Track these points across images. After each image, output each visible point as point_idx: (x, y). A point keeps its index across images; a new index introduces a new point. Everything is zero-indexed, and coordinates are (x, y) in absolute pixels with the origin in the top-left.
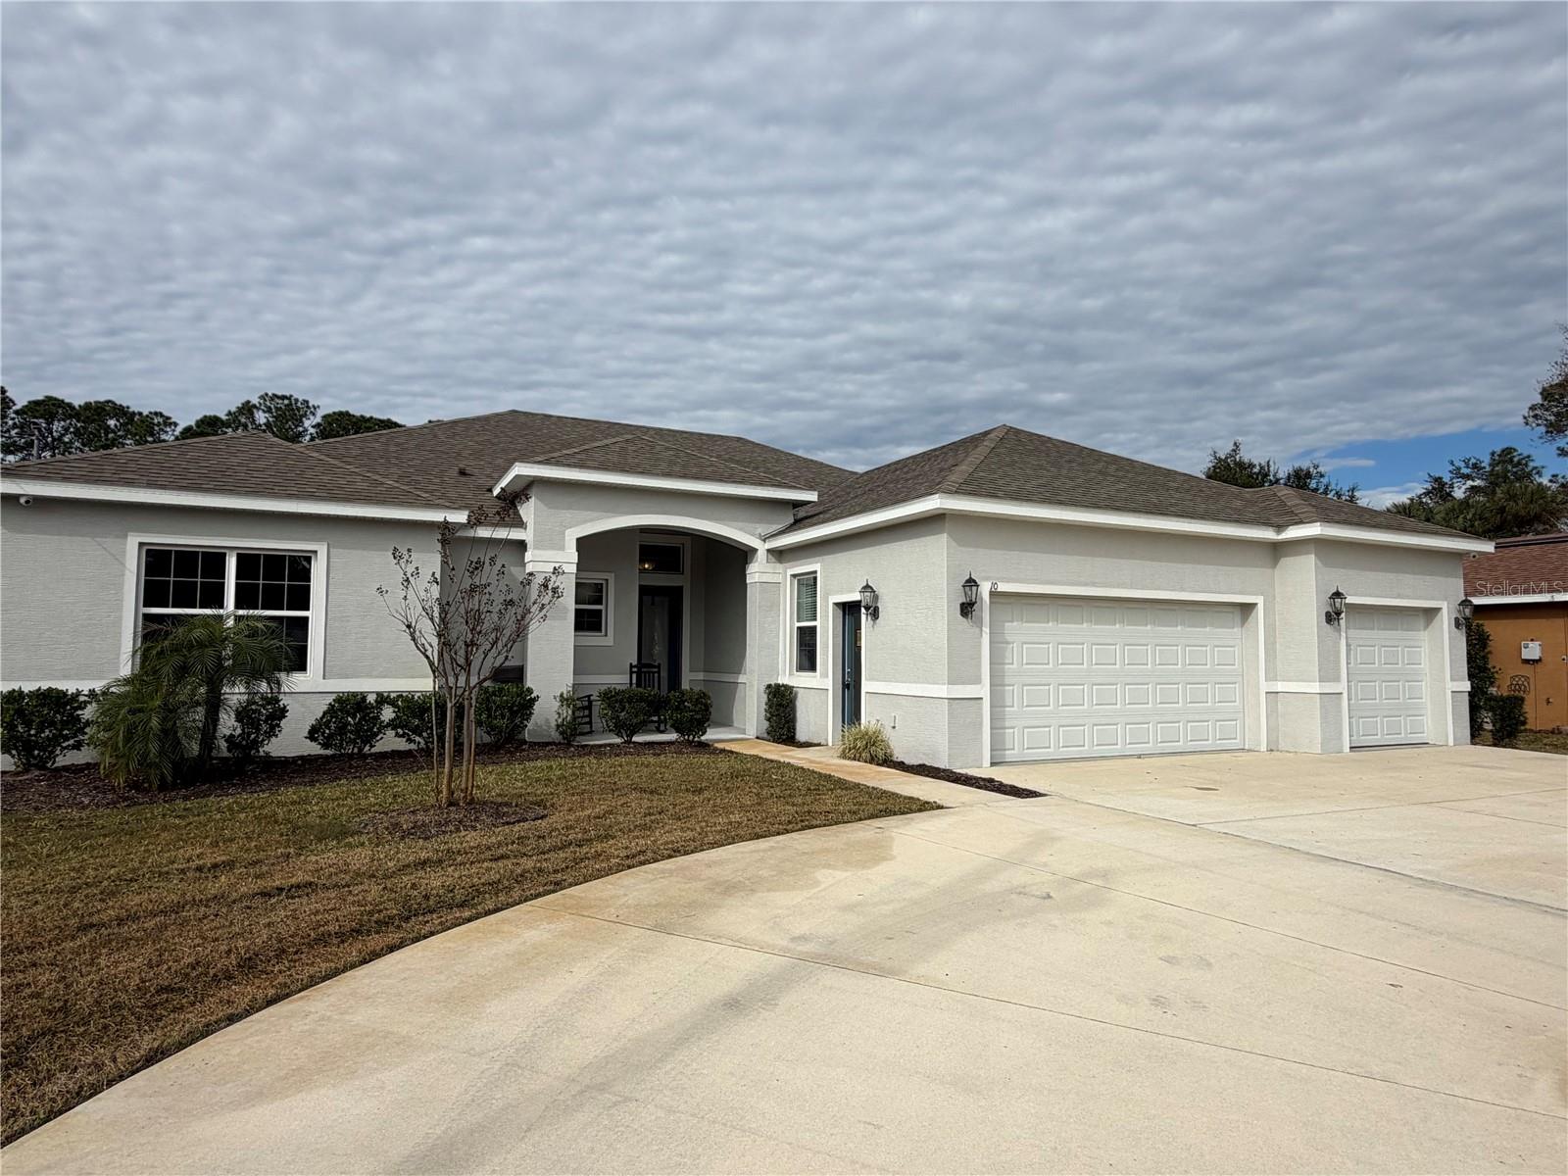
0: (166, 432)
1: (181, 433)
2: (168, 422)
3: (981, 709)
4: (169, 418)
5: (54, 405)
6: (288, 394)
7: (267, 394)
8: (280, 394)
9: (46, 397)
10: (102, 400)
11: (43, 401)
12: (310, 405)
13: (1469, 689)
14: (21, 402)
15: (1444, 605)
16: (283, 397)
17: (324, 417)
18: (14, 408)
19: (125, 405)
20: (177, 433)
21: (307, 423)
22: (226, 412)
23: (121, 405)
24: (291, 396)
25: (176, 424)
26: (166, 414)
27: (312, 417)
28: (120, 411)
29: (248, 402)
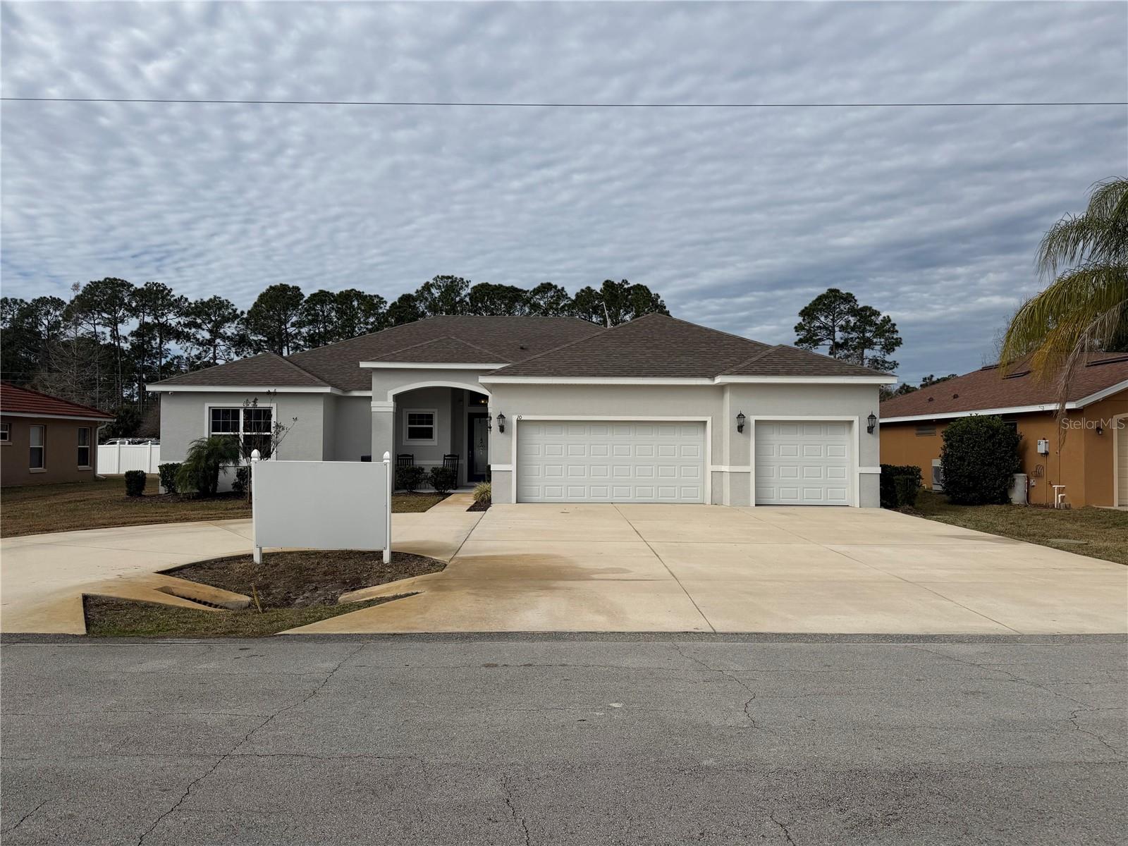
0: (381, 308)
1: (390, 307)
2: (382, 301)
3: (511, 476)
4: (382, 298)
5: (323, 296)
6: (451, 275)
7: (438, 277)
8: (446, 275)
9: (320, 291)
10: (349, 289)
11: (318, 293)
12: (465, 280)
13: (880, 472)
14: (307, 295)
15: (856, 419)
16: (448, 277)
17: (473, 288)
18: (305, 299)
19: (361, 291)
20: (387, 308)
21: (463, 293)
22: (415, 291)
23: (359, 292)
24: (453, 276)
25: (386, 302)
26: (381, 296)
27: (467, 289)
28: (359, 295)
29: (428, 283)
